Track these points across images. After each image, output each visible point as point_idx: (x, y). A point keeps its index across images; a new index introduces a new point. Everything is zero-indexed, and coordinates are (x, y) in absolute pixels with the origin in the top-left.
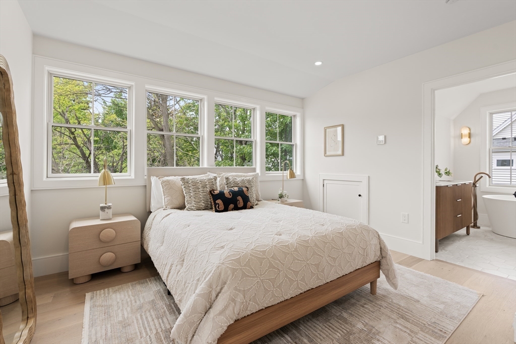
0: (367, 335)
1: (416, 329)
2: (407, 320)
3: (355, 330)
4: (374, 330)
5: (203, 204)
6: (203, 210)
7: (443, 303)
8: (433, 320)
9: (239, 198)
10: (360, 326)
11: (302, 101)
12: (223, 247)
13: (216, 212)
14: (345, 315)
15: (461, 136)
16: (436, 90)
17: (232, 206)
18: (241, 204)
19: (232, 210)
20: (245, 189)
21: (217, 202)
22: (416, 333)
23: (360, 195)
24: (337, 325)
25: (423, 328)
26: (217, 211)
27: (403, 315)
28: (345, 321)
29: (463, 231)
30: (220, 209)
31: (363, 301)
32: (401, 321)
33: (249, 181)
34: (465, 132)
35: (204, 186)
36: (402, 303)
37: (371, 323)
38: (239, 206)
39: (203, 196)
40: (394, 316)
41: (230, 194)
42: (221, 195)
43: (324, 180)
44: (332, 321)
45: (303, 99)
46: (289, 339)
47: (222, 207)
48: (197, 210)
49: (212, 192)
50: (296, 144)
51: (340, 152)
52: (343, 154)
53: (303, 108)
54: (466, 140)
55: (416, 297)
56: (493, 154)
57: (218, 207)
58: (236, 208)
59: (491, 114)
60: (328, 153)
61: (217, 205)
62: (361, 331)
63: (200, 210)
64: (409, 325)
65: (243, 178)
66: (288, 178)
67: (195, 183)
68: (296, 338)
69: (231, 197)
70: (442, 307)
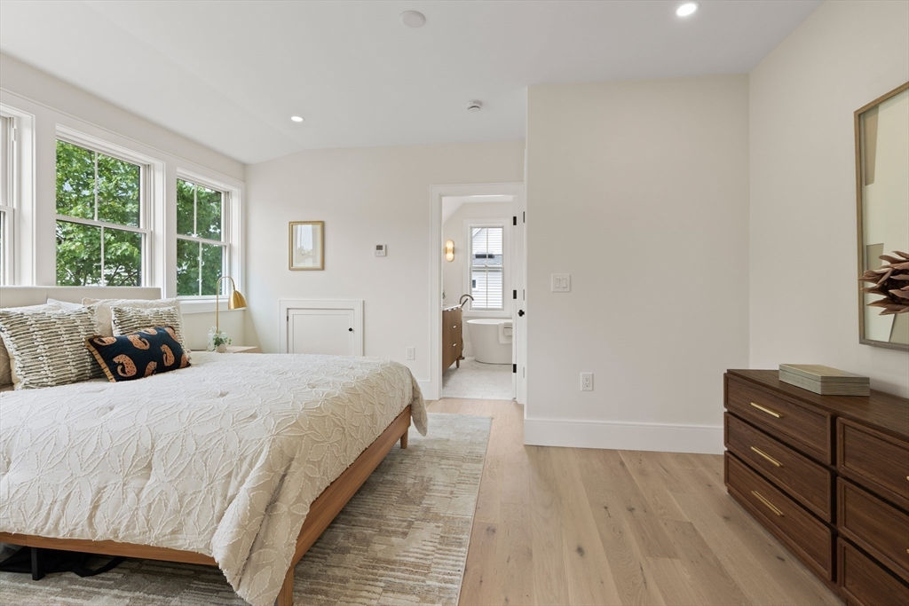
0: (422, 485)
1: (459, 463)
2: (448, 459)
3: (408, 487)
4: (425, 479)
5: (73, 370)
6: (74, 382)
7: (468, 434)
8: (468, 451)
9: (165, 348)
10: (410, 481)
11: (244, 171)
12: (254, 416)
13: (117, 381)
14: (389, 478)
15: (446, 251)
16: (444, 196)
17: (152, 365)
18: (170, 359)
19: (153, 373)
20: (168, 330)
21: (116, 360)
22: (461, 466)
23: (350, 330)
24: (387, 489)
25: (464, 460)
26: (119, 379)
27: (443, 456)
28: (393, 482)
29: (454, 365)
30: (129, 375)
31: (399, 459)
32: (444, 462)
33: (171, 316)
34: (450, 246)
35: (72, 330)
36: (436, 446)
37: (419, 474)
38: (166, 364)
39: (72, 353)
40: (436, 460)
41: (145, 343)
42: (123, 346)
43: (288, 309)
44: (379, 489)
45: (244, 166)
46: (341, 526)
47: (131, 368)
48: (57, 384)
49: (96, 341)
50: (230, 245)
51: (318, 265)
52: (323, 268)
53: (244, 181)
54: (450, 256)
55: (445, 437)
56: (473, 273)
57: (123, 371)
58: (162, 369)
59: (471, 228)
60: (295, 265)
61: (119, 368)
62: (414, 484)
63: (64, 383)
64: (452, 462)
65: (155, 309)
66: (232, 307)
67: (46, 325)
68: (350, 522)
69: (148, 347)
70: (468, 437)
